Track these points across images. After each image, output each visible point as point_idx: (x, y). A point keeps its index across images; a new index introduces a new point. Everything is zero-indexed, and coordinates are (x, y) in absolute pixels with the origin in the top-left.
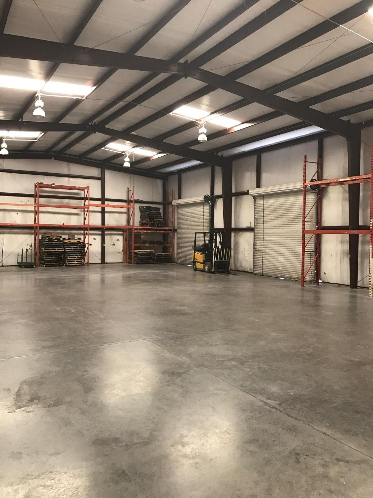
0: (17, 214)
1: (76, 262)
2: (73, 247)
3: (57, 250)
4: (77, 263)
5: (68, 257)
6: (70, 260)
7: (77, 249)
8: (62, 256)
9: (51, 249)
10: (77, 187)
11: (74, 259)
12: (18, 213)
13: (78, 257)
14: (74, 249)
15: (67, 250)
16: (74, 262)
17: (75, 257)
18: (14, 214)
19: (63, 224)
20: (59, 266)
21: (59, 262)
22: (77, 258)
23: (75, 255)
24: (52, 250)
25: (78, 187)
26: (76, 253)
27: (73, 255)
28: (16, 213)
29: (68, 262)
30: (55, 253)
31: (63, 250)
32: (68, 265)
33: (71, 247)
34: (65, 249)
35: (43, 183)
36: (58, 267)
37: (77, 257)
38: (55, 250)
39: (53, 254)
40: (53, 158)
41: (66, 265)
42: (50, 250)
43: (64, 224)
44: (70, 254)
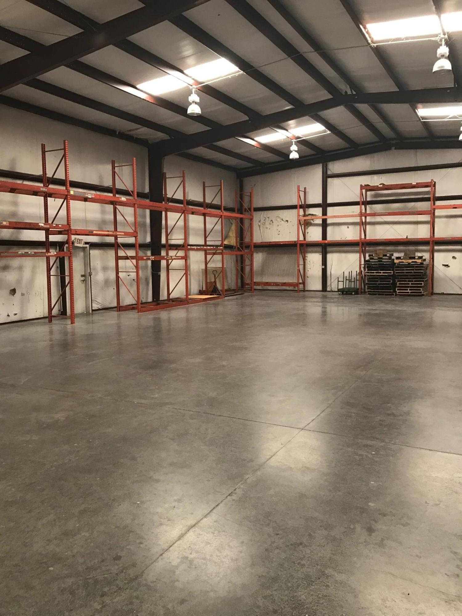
0: (348, 227)
1: (410, 290)
2: (407, 270)
3: (383, 273)
4: (411, 293)
5: (398, 283)
6: (401, 288)
7: (411, 272)
8: (390, 281)
9: (375, 271)
10: (413, 184)
11: (408, 287)
12: (350, 226)
13: (412, 284)
14: (407, 273)
15: (397, 273)
16: (407, 290)
17: (409, 284)
18: (344, 228)
19: (407, 238)
20: (386, 295)
21: (387, 290)
22: (410, 285)
23: (409, 281)
24: (376, 273)
25: (415, 184)
26: (410, 278)
27: (406, 281)
28: (346, 227)
29: (398, 290)
30: (380, 278)
31: (391, 273)
32: (398, 294)
33: (403, 270)
34: (394, 272)
35: (368, 185)
36: (384, 296)
37: (410, 283)
38: (381, 273)
39: (377, 278)
40: (393, 148)
41: (396, 295)
42: (374, 273)
43: (409, 237)
44: (401, 278)
